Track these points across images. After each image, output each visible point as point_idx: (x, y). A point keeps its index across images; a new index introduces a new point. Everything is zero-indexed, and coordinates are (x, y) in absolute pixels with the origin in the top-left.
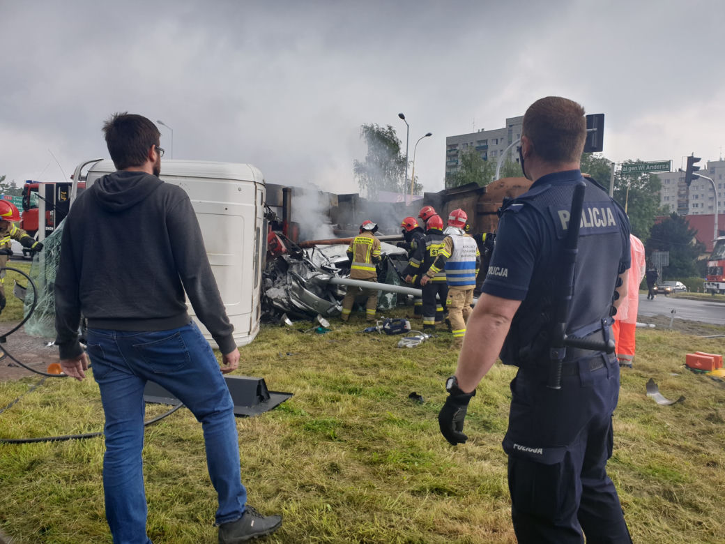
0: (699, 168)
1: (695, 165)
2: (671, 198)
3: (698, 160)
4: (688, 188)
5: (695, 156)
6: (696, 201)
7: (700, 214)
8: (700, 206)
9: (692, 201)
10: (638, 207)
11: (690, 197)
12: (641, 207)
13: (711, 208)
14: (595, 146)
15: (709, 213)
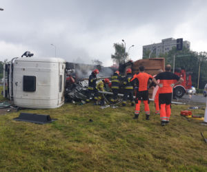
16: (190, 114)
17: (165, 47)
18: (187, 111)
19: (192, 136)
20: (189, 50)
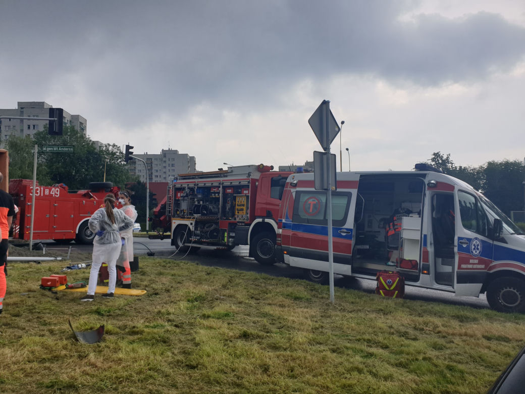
0: (133, 153)
1: (130, 150)
2: (142, 171)
3: (132, 148)
4: (152, 165)
5: (130, 145)
6: (157, 174)
7: (159, 182)
8: (159, 177)
9: (154, 174)
10: (115, 176)
11: (153, 171)
12: (116, 176)
13: (165, 178)
14: (57, 131)
15: (164, 181)
16: (62, 281)
17: (26, 123)
18: (56, 277)
19: (52, 332)
20: (83, 137)
